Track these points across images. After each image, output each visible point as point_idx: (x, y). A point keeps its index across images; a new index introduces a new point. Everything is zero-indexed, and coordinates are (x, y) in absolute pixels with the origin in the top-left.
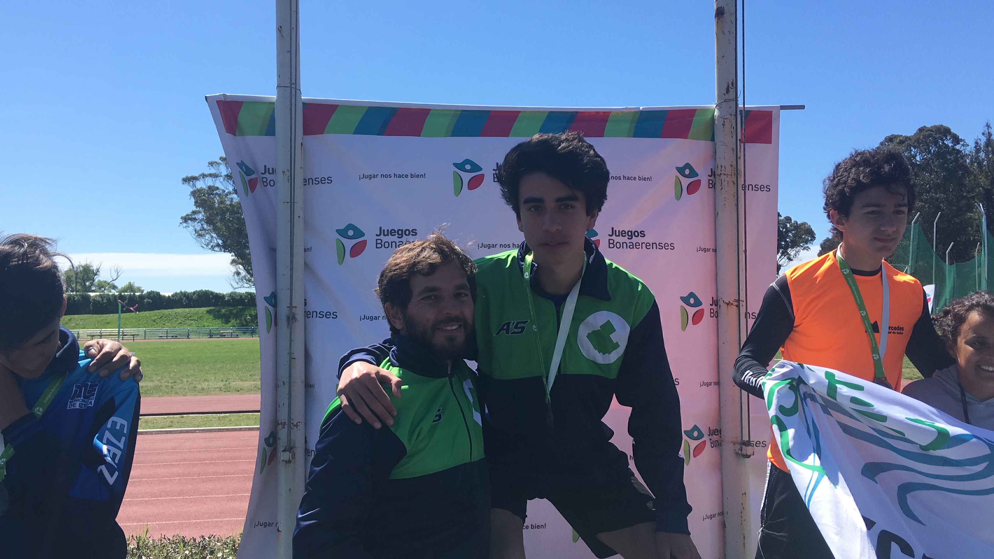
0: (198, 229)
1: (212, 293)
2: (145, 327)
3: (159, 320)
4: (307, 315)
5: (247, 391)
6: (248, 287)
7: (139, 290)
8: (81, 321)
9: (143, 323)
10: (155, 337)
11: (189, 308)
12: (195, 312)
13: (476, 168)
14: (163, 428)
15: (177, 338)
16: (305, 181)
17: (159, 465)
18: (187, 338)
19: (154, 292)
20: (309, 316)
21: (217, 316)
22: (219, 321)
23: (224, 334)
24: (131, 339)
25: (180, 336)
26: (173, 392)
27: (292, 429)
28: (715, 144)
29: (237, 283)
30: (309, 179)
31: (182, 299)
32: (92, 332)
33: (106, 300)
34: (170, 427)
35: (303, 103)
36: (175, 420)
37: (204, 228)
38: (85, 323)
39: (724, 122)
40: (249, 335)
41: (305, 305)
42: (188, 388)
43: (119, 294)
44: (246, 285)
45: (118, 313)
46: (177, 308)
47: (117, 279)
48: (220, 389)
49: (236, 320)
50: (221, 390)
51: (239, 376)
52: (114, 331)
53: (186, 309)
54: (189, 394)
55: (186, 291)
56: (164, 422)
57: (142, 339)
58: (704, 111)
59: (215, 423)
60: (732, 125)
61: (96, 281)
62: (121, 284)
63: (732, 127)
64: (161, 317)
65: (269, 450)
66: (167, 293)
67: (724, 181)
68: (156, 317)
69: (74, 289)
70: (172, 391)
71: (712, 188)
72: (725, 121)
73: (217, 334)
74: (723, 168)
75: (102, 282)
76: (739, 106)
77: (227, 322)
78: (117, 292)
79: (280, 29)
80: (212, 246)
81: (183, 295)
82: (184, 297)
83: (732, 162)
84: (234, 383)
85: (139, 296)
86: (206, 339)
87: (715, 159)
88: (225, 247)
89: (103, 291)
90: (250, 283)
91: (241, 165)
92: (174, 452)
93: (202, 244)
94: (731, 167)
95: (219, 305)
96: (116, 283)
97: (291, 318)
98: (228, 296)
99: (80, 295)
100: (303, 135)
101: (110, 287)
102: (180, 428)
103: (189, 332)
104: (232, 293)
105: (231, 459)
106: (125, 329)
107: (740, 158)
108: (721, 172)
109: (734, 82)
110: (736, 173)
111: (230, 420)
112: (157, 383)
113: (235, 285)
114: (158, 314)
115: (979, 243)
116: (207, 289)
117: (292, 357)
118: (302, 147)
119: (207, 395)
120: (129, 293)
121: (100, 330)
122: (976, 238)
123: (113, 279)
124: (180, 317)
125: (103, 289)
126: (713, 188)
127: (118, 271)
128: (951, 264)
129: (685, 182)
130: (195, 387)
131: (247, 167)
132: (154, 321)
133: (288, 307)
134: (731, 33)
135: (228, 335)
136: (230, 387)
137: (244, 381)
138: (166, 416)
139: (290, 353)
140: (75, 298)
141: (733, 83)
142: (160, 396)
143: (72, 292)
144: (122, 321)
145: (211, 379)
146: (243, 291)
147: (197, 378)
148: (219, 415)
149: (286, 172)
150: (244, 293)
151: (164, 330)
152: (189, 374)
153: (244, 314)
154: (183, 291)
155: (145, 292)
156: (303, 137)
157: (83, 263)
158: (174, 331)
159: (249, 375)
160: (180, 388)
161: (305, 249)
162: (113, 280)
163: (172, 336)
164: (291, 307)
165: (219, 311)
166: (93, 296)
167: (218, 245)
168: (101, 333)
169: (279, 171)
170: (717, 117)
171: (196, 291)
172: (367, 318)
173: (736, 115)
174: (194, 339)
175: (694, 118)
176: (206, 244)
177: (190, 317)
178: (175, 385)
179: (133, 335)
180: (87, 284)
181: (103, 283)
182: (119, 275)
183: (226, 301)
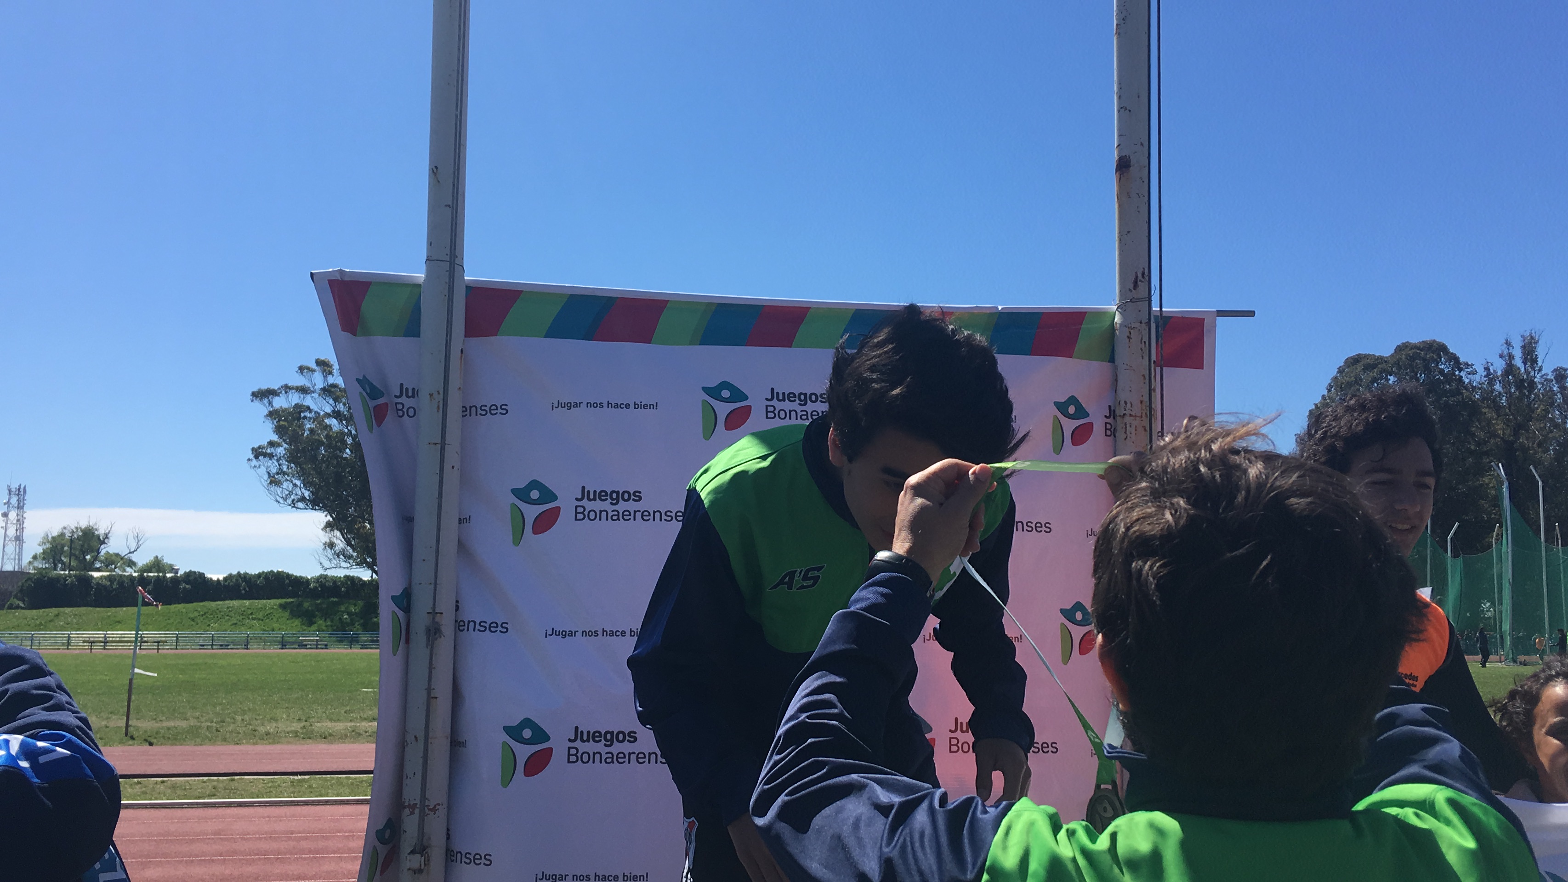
0: (274, 470)
1: (288, 576)
2: (178, 630)
3: (202, 618)
4: (459, 626)
5: (339, 739)
6: (348, 568)
7: (172, 569)
8: (75, 618)
9: (175, 623)
10: (193, 645)
11: (249, 599)
12: (260, 606)
13: (738, 395)
14: (199, 798)
15: (228, 649)
16: (464, 409)
17: (192, 861)
18: (245, 649)
19: (195, 572)
20: (461, 628)
21: (296, 612)
22: (297, 622)
23: (304, 643)
24: (153, 649)
25: (234, 645)
26: (220, 738)
27: (426, 816)
28: (1115, 368)
29: (330, 560)
30: (471, 407)
31: (239, 586)
32: (92, 636)
33: (117, 584)
34: (212, 796)
35: (467, 287)
36: (221, 785)
37: (282, 470)
38: (81, 621)
39: (1130, 333)
40: (345, 645)
41: (457, 610)
42: (244, 731)
43: (138, 575)
44: (344, 564)
45: (136, 605)
46: (232, 599)
47: (136, 550)
48: (296, 734)
49: (325, 620)
50: (297, 736)
51: (327, 712)
52: (126, 636)
53: (245, 601)
54: (244, 741)
55: (248, 572)
56: (202, 788)
57: (171, 649)
58: (1099, 314)
59: (286, 790)
60: (1142, 339)
61: (103, 552)
62: (142, 559)
63: (1143, 341)
64: (205, 614)
65: (383, 850)
66: (216, 575)
67: (1130, 426)
68: (196, 614)
69: (67, 564)
70: (217, 737)
71: (1110, 436)
72: (1132, 332)
73: (293, 643)
74: (1129, 405)
75: (111, 555)
76: (1154, 309)
77: (311, 623)
78: (135, 572)
79: (434, 171)
80: (293, 500)
81: (242, 578)
82: (243, 582)
83: (1142, 396)
84: (319, 725)
85: (172, 578)
86: (275, 651)
87: (1116, 392)
88: (315, 503)
89: (112, 570)
90: (351, 561)
91: (363, 382)
92: (218, 839)
93: (277, 497)
94: (1140, 405)
95: (299, 596)
96: (134, 557)
97: (434, 632)
98: (314, 582)
99: (75, 576)
100: (465, 337)
101: (124, 563)
102: (229, 798)
103: (249, 639)
104: (321, 576)
105: (310, 852)
106: (145, 632)
107: (1154, 390)
108: (1125, 412)
109: (1146, 273)
110: (1148, 414)
111: (310, 787)
112: (193, 722)
113: (327, 564)
114: (199, 609)
115: (1498, 525)
116: (280, 570)
117: (432, 696)
118: (461, 357)
119: (274, 743)
120: (156, 574)
121: (105, 632)
122: (1493, 516)
123: (130, 550)
124: (235, 614)
125: (113, 566)
126: (1112, 436)
127: (140, 538)
128: (1455, 555)
129: (1069, 426)
130: (255, 731)
131: (371, 385)
132: (193, 620)
133: (428, 613)
134: (1141, 196)
135: (311, 645)
136: (312, 732)
137: (334, 721)
138: (205, 778)
139: (429, 690)
140: (67, 580)
141: (1143, 274)
142: (197, 743)
143: (62, 571)
144: (142, 618)
145: (282, 718)
146: (340, 573)
147: (259, 715)
148: (292, 777)
149: (435, 395)
150: (342, 576)
151: (209, 635)
152: (246, 709)
153: (339, 611)
154: (242, 572)
155: (181, 573)
156: (464, 341)
157: (83, 525)
158: (224, 637)
159: (343, 712)
160: (231, 732)
161: (460, 519)
162: (130, 553)
163: (221, 645)
164: (433, 613)
165: (300, 605)
166: (98, 578)
167: (303, 499)
168: (105, 637)
169: (424, 395)
170: (1118, 325)
171: (263, 572)
172: (557, 634)
173: (1149, 323)
174: (256, 650)
175: (1083, 326)
176: (283, 497)
177: (252, 614)
178: (222, 726)
179: (158, 642)
180: (88, 557)
181: (114, 558)
182: (140, 543)
183: (310, 589)
